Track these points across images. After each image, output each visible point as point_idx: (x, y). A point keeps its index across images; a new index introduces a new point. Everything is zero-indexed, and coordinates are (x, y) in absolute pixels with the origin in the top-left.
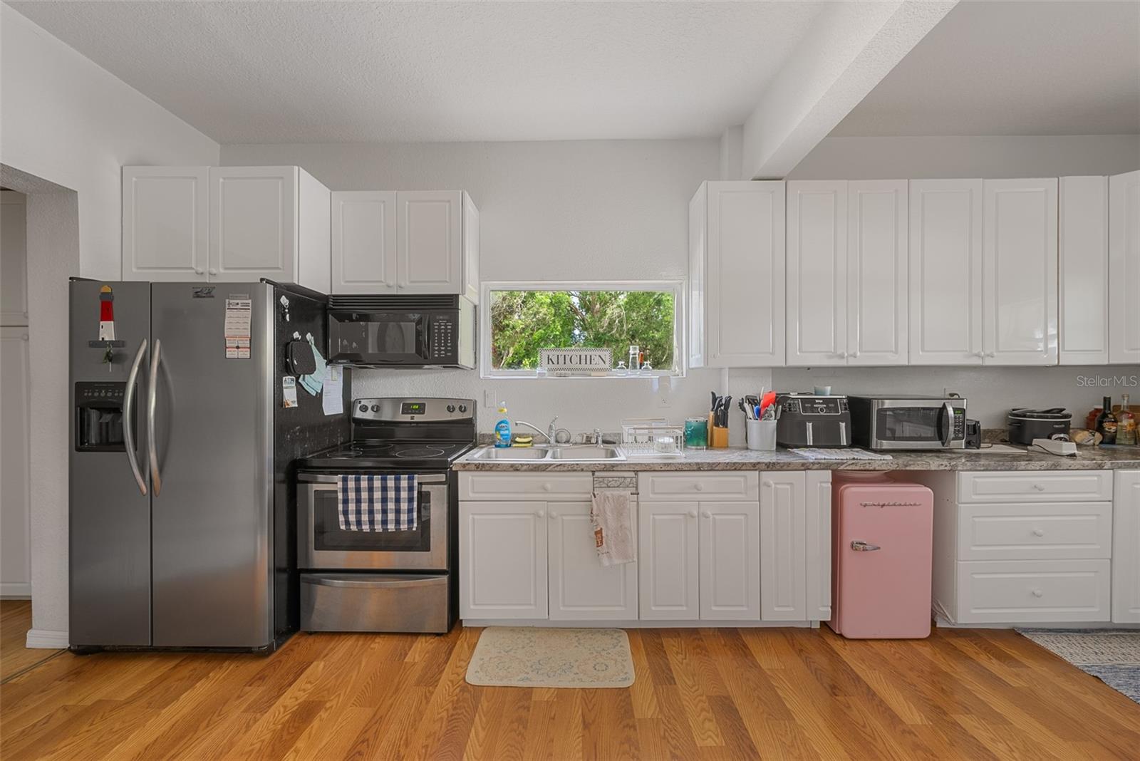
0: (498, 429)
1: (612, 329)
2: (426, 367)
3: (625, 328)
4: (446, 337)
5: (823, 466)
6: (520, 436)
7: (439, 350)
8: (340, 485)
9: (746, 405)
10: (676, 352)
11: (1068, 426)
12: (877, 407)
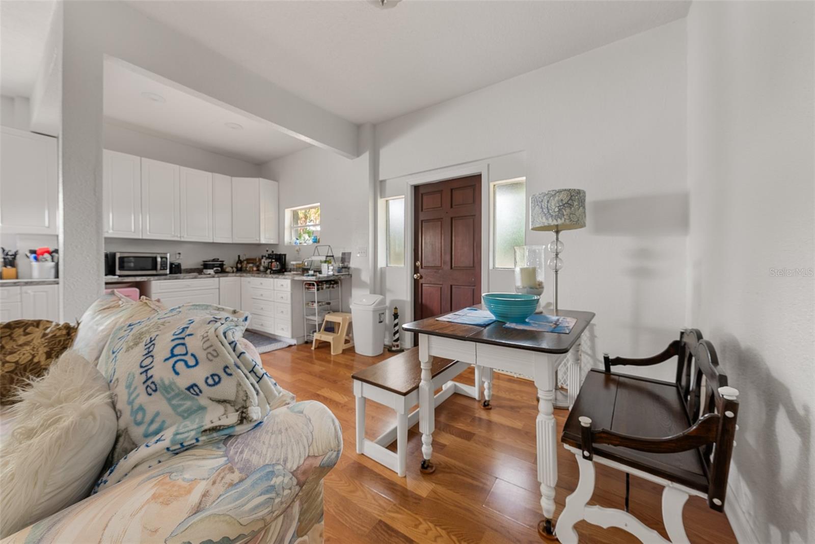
9: (29, 255)
11: (221, 266)
12: (118, 255)
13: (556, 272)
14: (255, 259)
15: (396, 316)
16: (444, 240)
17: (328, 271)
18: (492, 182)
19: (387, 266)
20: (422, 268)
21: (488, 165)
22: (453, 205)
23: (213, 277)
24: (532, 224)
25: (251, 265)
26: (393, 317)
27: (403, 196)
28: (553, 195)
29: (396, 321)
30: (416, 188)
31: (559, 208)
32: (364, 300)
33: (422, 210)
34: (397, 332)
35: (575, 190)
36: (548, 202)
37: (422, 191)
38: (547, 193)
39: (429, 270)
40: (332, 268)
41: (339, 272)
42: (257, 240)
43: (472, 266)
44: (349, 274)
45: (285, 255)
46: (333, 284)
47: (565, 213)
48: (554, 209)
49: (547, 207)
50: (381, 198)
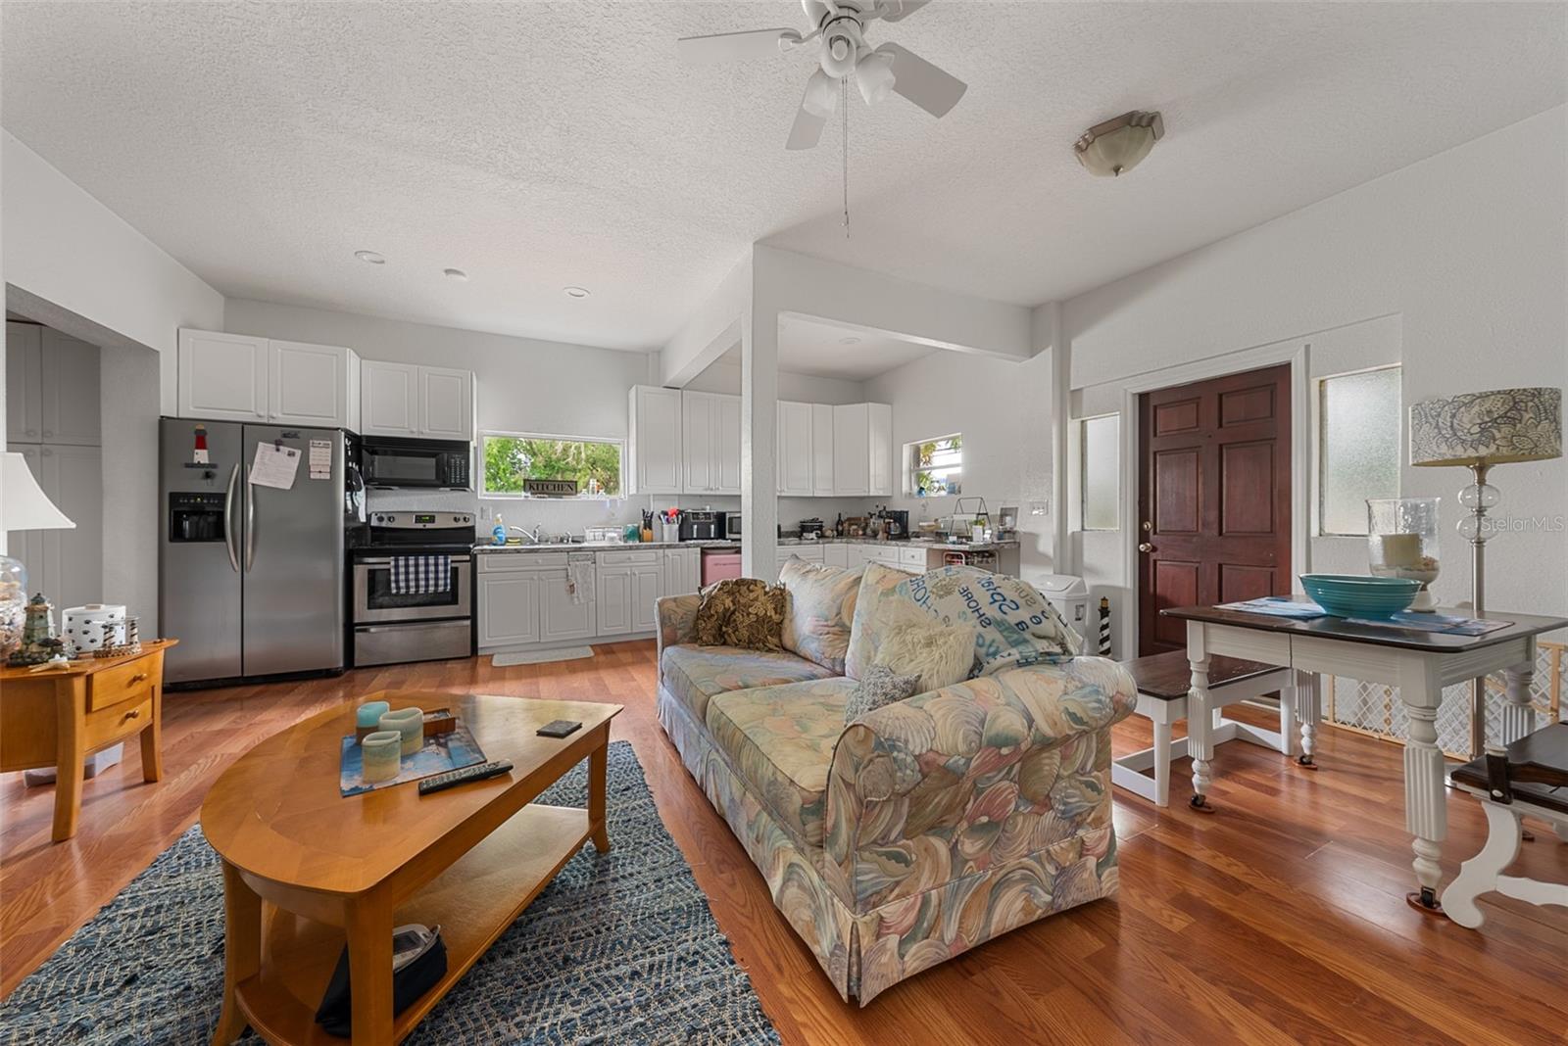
0: (495, 533)
1: (568, 456)
2: (442, 489)
3: (583, 455)
4: (460, 469)
5: (697, 546)
6: (511, 538)
7: (455, 478)
8: (393, 563)
9: (662, 517)
10: (621, 484)
11: (821, 528)
12: (728, 516)
13: (1480, 543)
14: (860, 519)
15: (1104, 612)
16: (1204, 484)
17: (983, 536)
18: (1314, 377)
19: (1083, 529)
20: (1155, 533)
21: (1307, 347)
22: (1224, 421)
23: (818, 543)
24: (1414, 457)
25: (854, 527)
26: (1099, 613)
27: (1118, 413)
28: (1465, 404)
29: (1105, 621)
30: (1143, 398)
31: (1483, 426)
32: (1049, 583)
33: (1155, 435)
34: (1107, 638)
35: (1525, 390)
36: (1453, 416)
37: (1153, 402)
38: (1450, 401)
39: (1170, 537)
40: (990, 532)
41: (999, 539)
42: (865, 491)
43: (1269, 530)
44: (1015, 542)
45: (907, 512)
46: (988, 557)
47: (1498, 435)
48: (1469, 429)
49: (1452, 426)
50: (1073, 418)
